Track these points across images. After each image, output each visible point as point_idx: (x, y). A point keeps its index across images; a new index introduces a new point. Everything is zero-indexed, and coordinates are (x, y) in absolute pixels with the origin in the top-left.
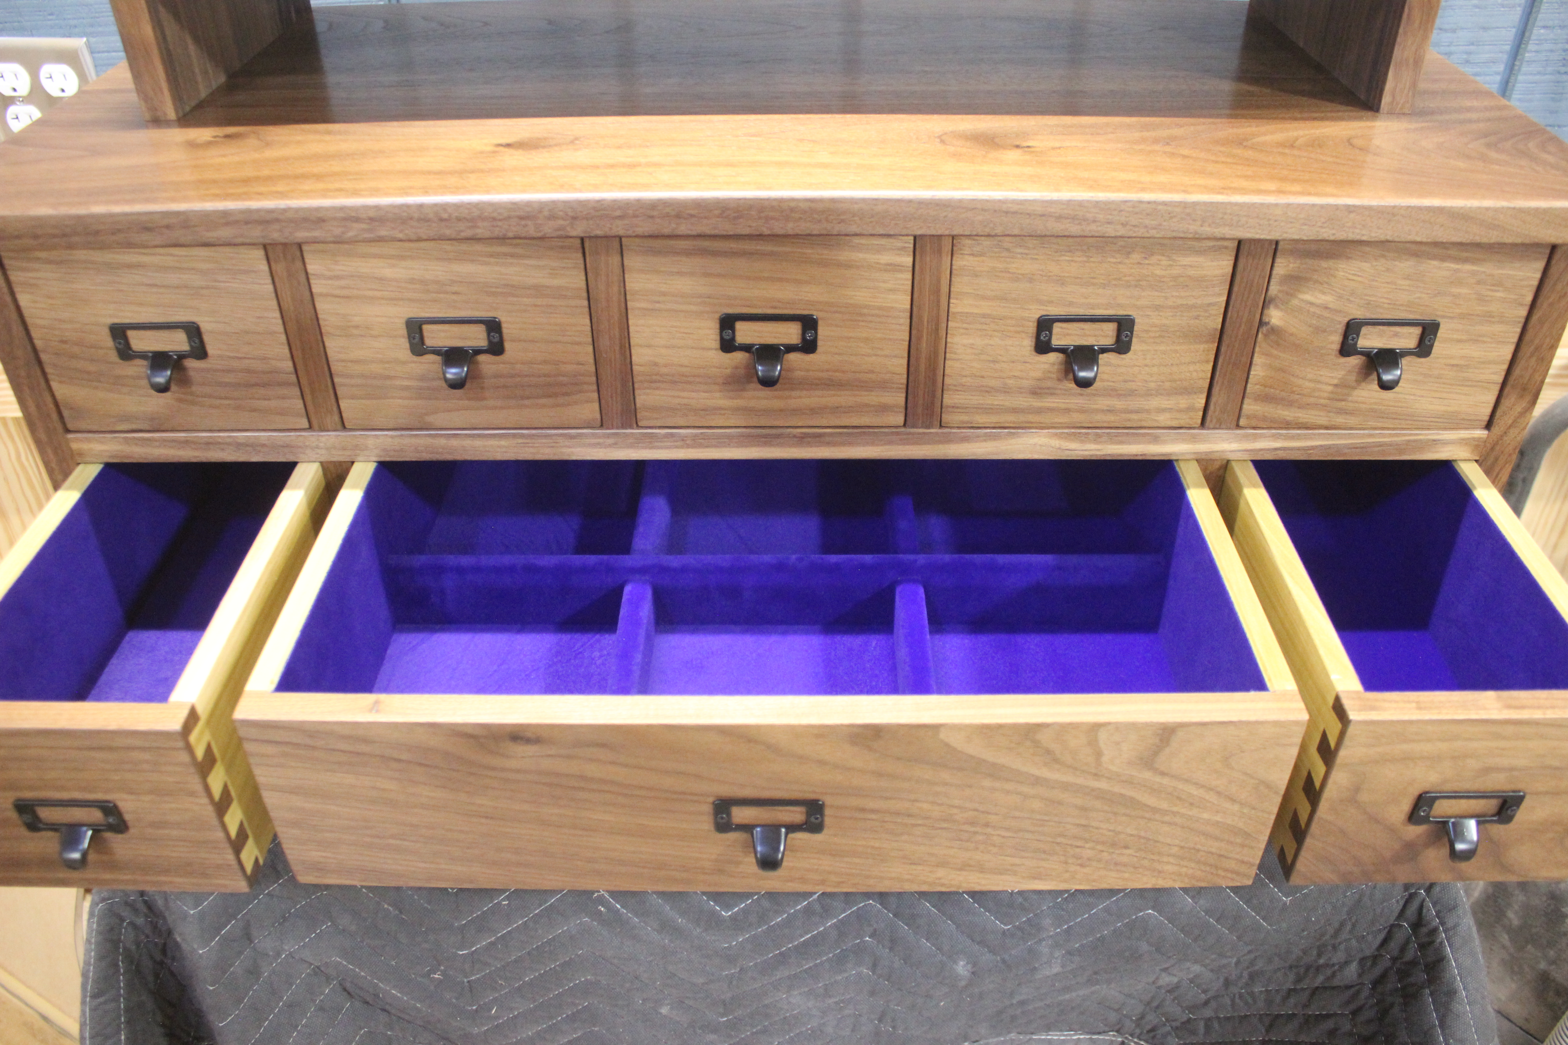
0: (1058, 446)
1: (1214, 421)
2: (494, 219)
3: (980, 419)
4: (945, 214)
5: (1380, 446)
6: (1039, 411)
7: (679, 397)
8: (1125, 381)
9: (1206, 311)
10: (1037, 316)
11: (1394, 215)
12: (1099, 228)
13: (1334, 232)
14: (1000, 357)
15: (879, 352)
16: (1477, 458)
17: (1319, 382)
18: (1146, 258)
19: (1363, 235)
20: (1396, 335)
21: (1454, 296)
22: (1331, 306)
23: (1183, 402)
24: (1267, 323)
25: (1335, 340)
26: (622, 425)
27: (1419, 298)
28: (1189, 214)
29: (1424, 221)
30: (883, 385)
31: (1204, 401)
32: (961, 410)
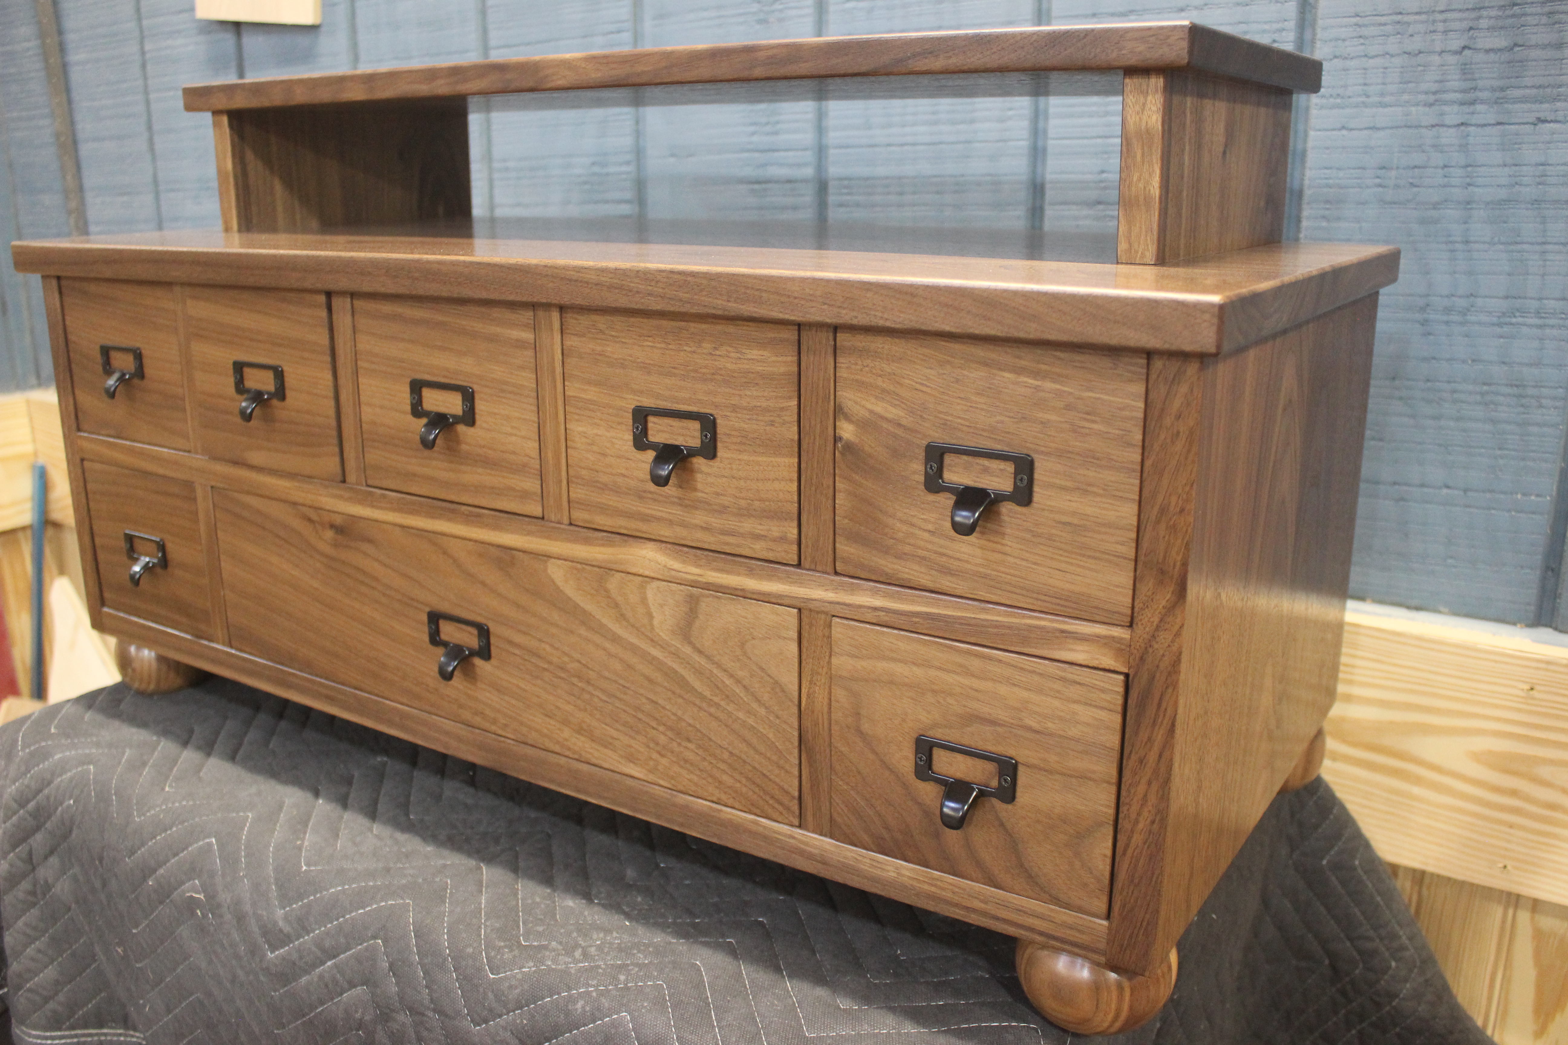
0: (665, 563)
1: (810, 559)
5: (996, 627)
7: (390, 459)
8: (717, 494)
9: (779, 416)
10: (633, 407)
11: (913, 295)
13: (855, 314)
14: (608, 451)
15: (517, 433)
16: (1126, 670)
17: (913, 525)
18: (715, 348)
20: (986, 470)
21: (1042, 423)
22: (904, 422)
23: (775, 529)
24: (841, 439)
25: (917, 469)
26: (356, 481)
27: (1002, 422)
30: (523, 469)
31: (795, 531)
32: (583, 507)
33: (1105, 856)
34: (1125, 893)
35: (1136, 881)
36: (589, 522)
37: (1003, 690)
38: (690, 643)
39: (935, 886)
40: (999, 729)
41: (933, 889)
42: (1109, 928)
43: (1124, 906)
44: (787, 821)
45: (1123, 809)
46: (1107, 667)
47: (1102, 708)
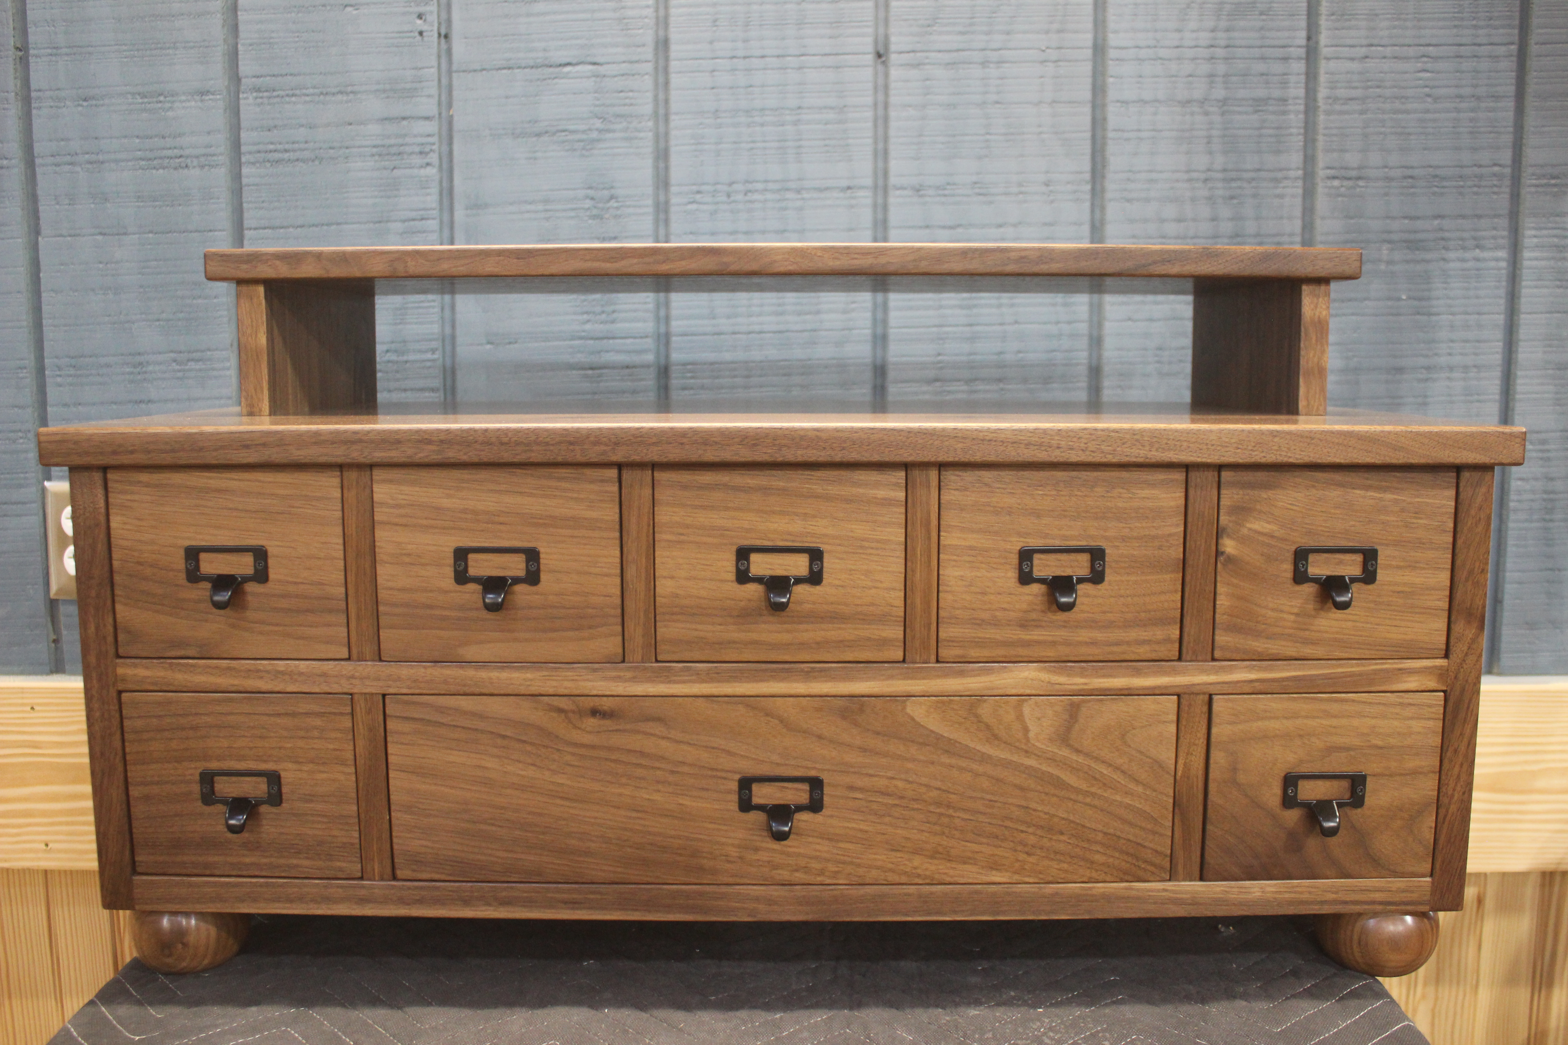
0: (1047, 680)
1: (1190, 652)
2: (547, 444)
3: (974, 653)
4: (931, 442)
5: (1350, 676)
6: (1028, 644)
7: (696, 630)
8: (1104, 612)
9: (1167, 541)
10: (1018, 548)
11: (1312, 439)
12: (1063, 454)
13: (1263, 454)
14: (988, 589)
15: (880, 585)
16: (1444, 688)
17: (1282, 611)
18: (1108, 492)
19: (1290, 457)
20: (1340, 562)
21: (1383, 523)
22: (1277, 534)
23: (1159, 633)
24: (1223, 553)
25: (1287, 568)
26: (643, 658)
27: (1354, 526)
28: (1137, 440)
29: (1338, 444)
30: (882, 619)
31: (1178, 632)
32: (955, 644)
33: (1431, 828)
34: (1444, 852)
35: (1452, 840)
36: (963, 656)
37: (1356, 722)
38: (1069, 746)
39: (1295, 892)
40: (1352, 753)
41: (1293, 895)
42: (1433, 883)
43: (1443, 862)
44: (1158, 878)
45: (1444, 789)
46: (1431, 689)
47: (1429, 719)
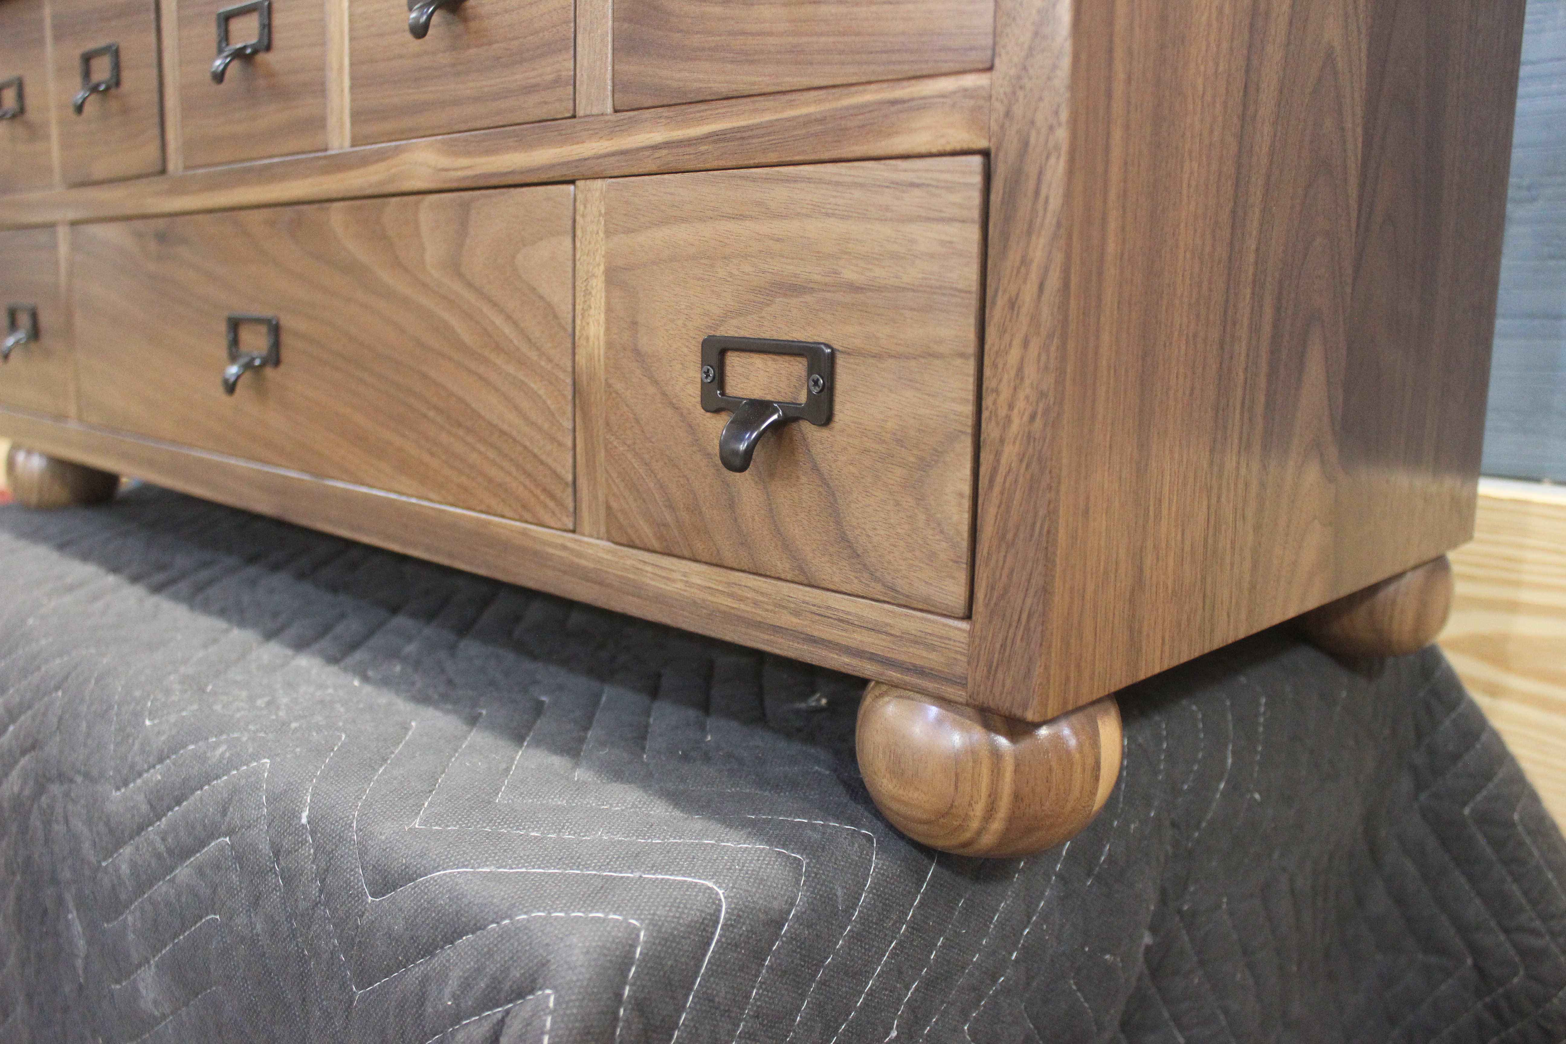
0: (434, 164)
1: (584, 100)
6: (422, 108)
8: (490, 43)
16: (984, 144)
23: (548, 70)
32: (363, 117)
33: (961, 495)
34: (992, 563)
35: (1010, 536)
36: (368, 137)
37: (813, 228)
38: (460, 275)
40: (808, 298)
42: (971, 634)
43: (992, 587)
44: (559, 525)
45: (988, 402)
46: (958, 147)
47: (951, 220)
